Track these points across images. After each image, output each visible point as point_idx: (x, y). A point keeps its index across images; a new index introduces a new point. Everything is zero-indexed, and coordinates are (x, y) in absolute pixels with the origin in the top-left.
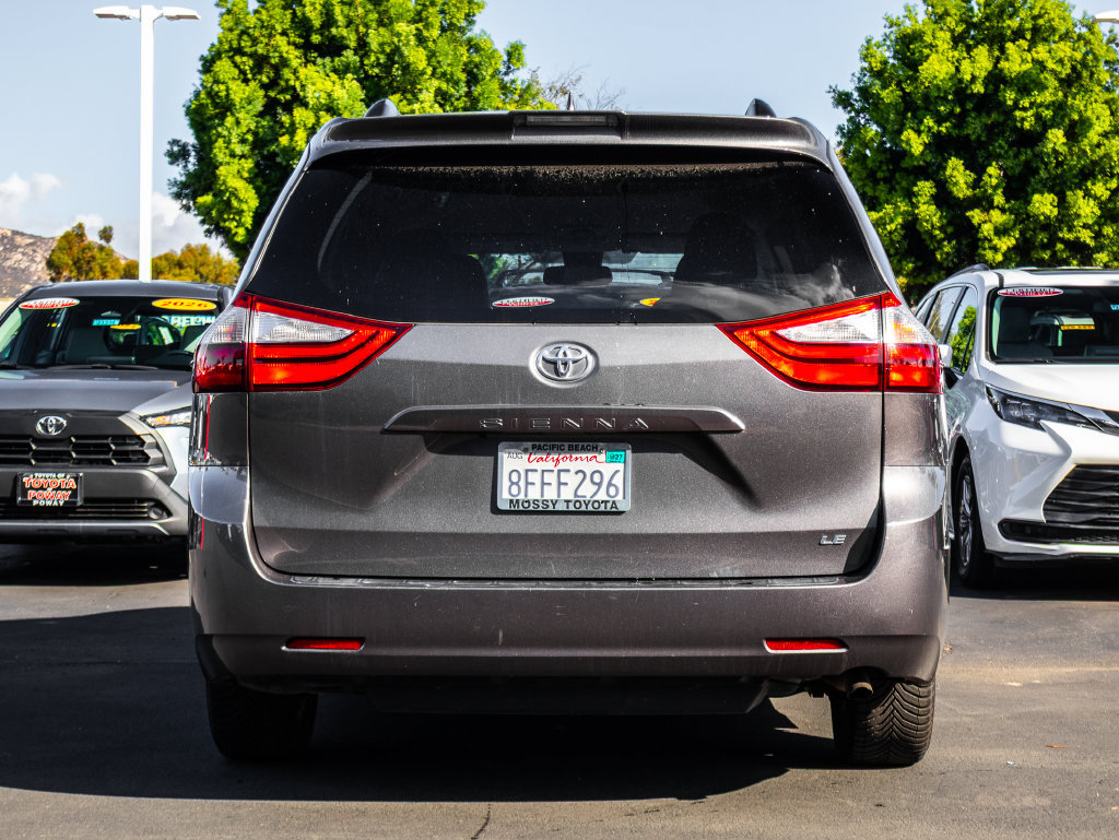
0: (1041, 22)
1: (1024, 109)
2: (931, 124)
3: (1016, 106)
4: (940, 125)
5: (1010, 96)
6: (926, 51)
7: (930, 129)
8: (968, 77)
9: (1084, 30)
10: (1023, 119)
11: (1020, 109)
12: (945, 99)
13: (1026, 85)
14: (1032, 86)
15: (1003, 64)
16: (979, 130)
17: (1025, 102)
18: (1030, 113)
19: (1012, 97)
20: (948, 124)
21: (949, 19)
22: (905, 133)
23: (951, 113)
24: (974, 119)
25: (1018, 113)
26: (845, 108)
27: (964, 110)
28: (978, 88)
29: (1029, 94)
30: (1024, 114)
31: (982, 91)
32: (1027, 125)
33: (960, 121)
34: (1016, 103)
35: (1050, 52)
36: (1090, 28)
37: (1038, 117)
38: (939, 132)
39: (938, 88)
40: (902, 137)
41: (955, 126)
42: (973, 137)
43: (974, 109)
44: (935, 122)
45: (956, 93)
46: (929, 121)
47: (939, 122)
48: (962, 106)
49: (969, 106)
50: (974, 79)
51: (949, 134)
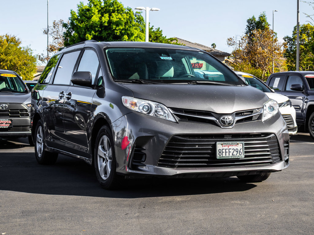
0: (119, 8)
1: (117, 30)
2: (94, 33)
3: (115, 29)
4: (95, 33)
5: (114, 27)
6: (92, 14)
7: (93, 34)
8: (104, 21)
9: (128, 11)
10: (117, 33)
11: (116, 30)
12: (97, 27)
13: (118, 24)
14: (119, 24)
15: (112, 19)
16: (105, 35)
17: (118, 28)
18: (119, 31)
19: (115, 27)
20: (97, 33)
21: (97, 6)
22: (87, 35)
23: (98, 30)
24: (104, 32)
25: (116, 31)
26: (65, 27)
27: (102, 30)
28: (106, 24)
29: (118, 26)
30: (117, 31)
31: (107, 25)
32: (118, 34)
33: (100, 32)
34: (115, 28)
35: (122, 16)
36: (130, 10)
37: (121, 32)
38: (95, 35)
39: (96, 23)
40: (86, 36)
41: (99, 34)
42: (103, 37)
43: (104, 29)
44: (94, 32)
45: (100, 25)
46: (93, 32)
47: (95, 32)
48: (101, 28)
49: (103, 29)
50: (105, 22)
51: (97, 36)
